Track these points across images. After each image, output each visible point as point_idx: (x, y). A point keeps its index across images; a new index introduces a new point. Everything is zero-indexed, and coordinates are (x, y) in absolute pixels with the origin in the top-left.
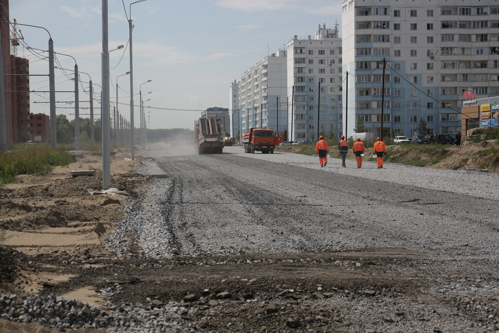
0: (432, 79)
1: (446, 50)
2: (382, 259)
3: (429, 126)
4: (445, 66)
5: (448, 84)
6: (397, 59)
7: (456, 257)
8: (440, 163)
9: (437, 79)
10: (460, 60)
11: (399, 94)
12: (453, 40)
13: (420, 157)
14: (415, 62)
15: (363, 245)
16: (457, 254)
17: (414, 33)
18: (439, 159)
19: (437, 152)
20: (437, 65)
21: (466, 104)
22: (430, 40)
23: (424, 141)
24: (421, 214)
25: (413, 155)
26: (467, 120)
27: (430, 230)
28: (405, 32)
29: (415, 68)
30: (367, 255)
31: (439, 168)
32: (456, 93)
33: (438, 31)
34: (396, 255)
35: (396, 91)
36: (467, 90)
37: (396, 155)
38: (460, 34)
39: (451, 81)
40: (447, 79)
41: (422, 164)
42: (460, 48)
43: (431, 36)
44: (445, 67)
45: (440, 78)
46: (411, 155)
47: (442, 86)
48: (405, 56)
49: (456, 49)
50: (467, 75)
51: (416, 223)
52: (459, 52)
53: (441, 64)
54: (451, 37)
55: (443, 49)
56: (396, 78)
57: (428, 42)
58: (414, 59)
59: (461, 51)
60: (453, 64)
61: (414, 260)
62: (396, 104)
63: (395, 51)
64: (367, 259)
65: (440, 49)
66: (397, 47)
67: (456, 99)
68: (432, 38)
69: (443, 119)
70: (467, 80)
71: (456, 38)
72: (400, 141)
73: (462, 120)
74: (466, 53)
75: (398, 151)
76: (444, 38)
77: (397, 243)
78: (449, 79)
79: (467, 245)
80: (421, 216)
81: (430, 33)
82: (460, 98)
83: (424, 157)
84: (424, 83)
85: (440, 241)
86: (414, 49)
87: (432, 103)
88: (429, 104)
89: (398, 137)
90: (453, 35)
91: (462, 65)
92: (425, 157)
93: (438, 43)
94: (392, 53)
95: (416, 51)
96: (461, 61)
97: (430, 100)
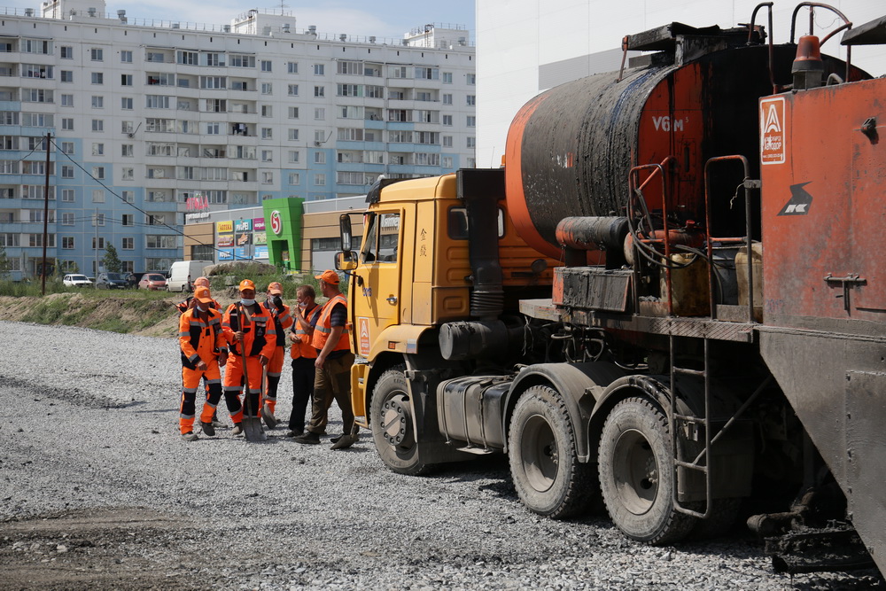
0: (131, 172)
1: (156, 124)
2: (106, 532)
3: (123, 256)
4: (153, 151)
5: (159, 183)
6: (67, 135)
7: (243, 521)
8: (158, 327)
9: (141, 173)
10: (179, 141)
11: (71, 199)
12: (167, 106)
13: (119, 315)
14: (101, 142)
15: (58, 505)
16: (244, 514)
17: (98, 90)
18: (155, 319)
19: (151, 306)
20: (140, 150)
21: (191, 220)
22: (128, 103)
23: (120, 284)
24: (154, 432)
25: (106, 311)
26: (193, 247)
27: (179, 465)
28: (82, 86)
29: (101, 152)
30: (73, 525)
31: (156, 335)
32: (173, 199)
33: (140, 88)
34: (130, 522)
35: (65, 192)
36: (192, 196)
37: (74, 312)
38: (178, 97)
39: (164, 178)
40: (156, 173)
41: (125, 328)
42: (179, 121)
43: (129, 96)
44: (154, 153)
45: (145, 172)
46: (104, 311)
47: (150, 186)
48: (82, 129)
49: (172, 122)
50: (191, 168)
51: (151, 452)
52: (178, 128)
53: (146, 148)
54: (163, 102)
55: (149, 120)
56: (65, 169)
57: (124, 107)
58: (99, 137)
59: (181, 127)
60: (168, 148)
61: (167, 532)
62: (65, 215)
63: (64, 121)
64: (76, 536)
65: (145, 120)
66: (67, 113)
67: (173, 210)
68: (130, 101)
69: (151, 245)
70: (191, 177)
71: (173, 102)
72: (75, 282)
73: (185, 248)
74: (189, 130)
75: (78, 305)
76: (152, 101)
77: (124, 496)
78: (162, 174)
79: (256, 495)
80: (155, 435)
81: (127, 91)
82: (181, 208)
83: (127, 315)
84: (117, 180)
85: (205, 488)
86: (99, 118)
87: (130, 216)
88: (125, 217)
89: (71, 275)
90: (167, 98)
91: (182, 150)
92: (129, 314)
93: (141, 111)
94: (58, 123)
95: (101, 122)
96: (181, 145)
97: (128, 210)
